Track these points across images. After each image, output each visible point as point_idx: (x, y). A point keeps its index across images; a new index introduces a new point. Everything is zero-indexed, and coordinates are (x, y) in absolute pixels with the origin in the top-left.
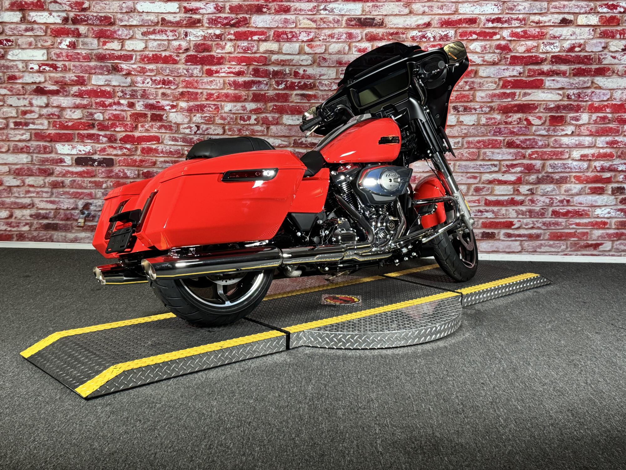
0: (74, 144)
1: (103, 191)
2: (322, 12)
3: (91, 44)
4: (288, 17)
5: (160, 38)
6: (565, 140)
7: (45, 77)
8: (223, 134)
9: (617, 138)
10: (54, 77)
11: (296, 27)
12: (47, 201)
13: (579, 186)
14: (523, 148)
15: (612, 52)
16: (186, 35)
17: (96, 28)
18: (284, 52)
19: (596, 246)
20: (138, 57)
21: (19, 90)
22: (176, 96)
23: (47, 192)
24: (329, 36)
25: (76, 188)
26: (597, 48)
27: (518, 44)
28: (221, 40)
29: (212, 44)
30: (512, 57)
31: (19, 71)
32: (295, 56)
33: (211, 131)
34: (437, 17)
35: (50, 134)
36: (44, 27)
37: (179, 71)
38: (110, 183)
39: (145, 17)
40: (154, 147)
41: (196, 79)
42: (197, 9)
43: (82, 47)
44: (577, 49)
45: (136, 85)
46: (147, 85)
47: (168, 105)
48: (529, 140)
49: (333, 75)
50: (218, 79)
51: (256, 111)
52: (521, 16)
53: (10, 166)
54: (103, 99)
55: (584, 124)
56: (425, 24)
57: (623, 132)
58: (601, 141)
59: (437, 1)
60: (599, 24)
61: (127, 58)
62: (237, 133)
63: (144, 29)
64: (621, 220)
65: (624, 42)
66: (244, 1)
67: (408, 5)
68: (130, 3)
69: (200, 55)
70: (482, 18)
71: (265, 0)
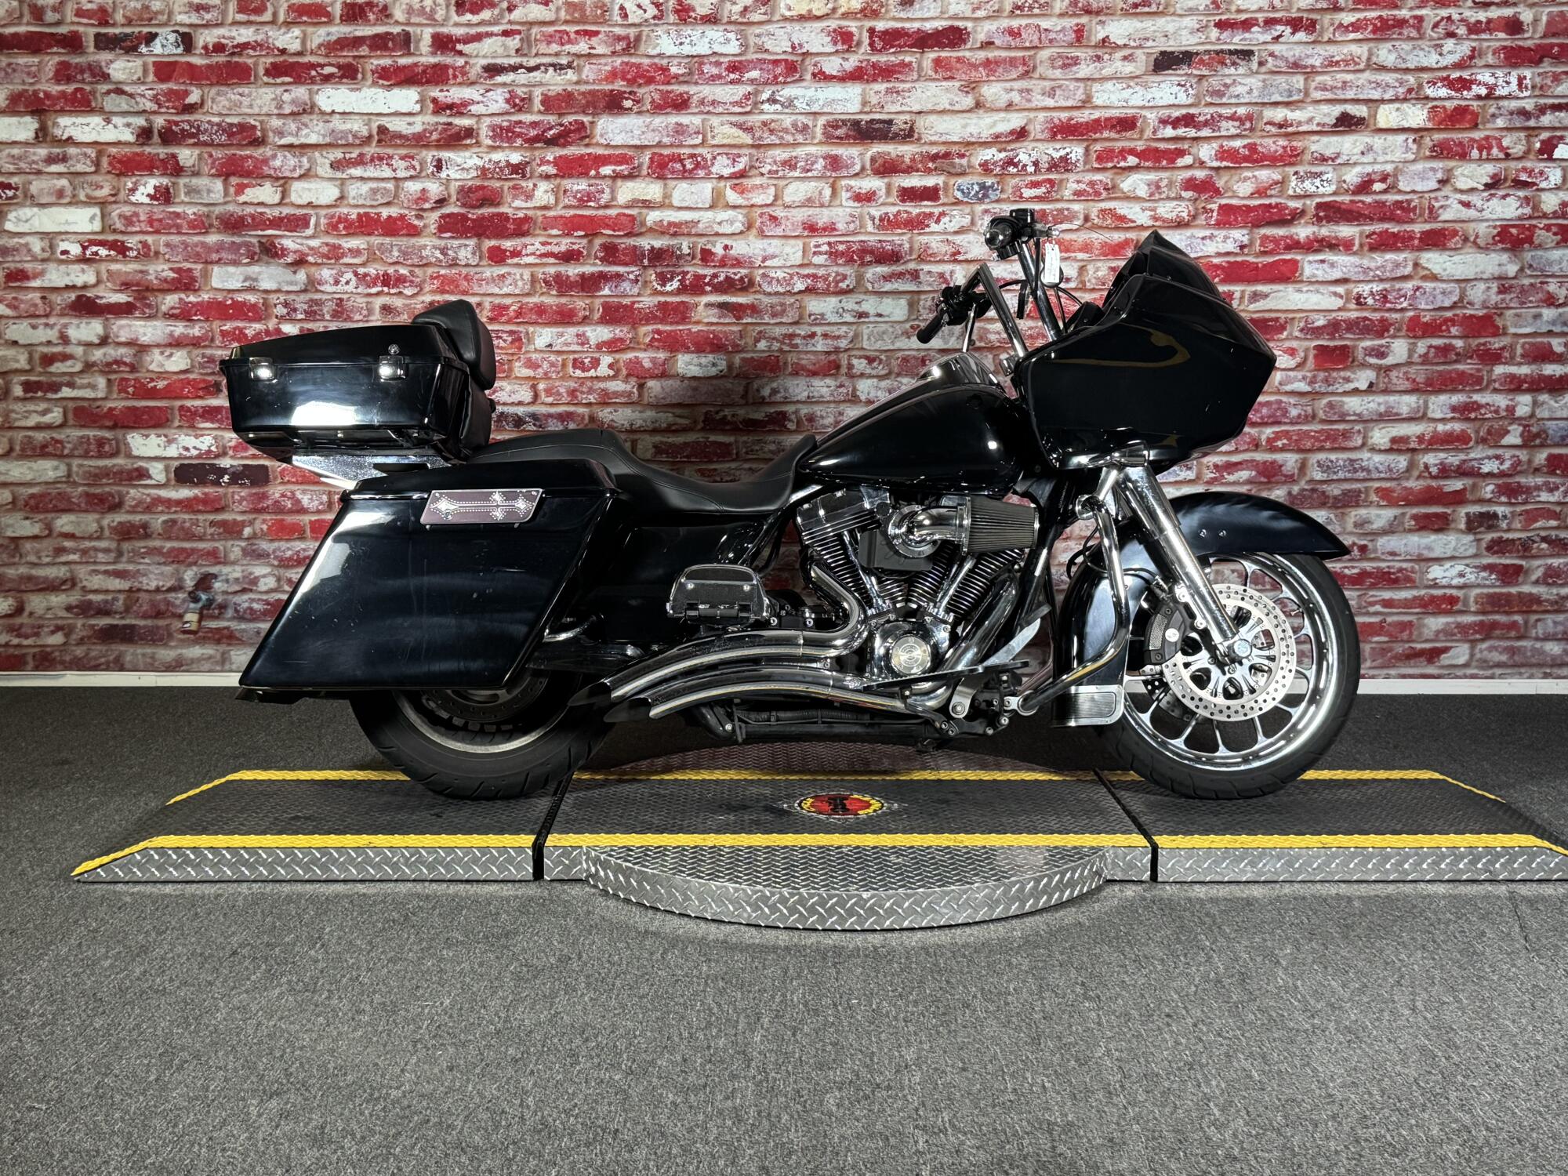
0: (171, 432)
1: (243, 544)
2: (766, 107)
3: (209, 191)
4: (684, 119)
5: (377, 174)
6: (1353, 404)
7: (98, 274)
8: (534, 402)
9: (1476, 397)
10: (119, 272)
11: (704, 141)
12: (106, 572)
13: (1388, 514)
15: (1462, 192)
16: (439, 166)
17: (218, 153)
18: (676, 203)
19: (1433, 655)
20: (323, 221)
21: (35, 305)
22: (415, 311)
23: (106, 551)
24: (785, 163)
25: (177, 539)
26: (1425, 183)
27: (1236, 178)
28: (524, 176)
29: (502, 188)
30: (1221, 207)
31: (35, 259)
32: (702, 213)
33: (501, 396)
34: (1042, 116)
35: (111, 409)
36: (92, 152)
37: (424, 253)
38: (261, 525)
39: (337, 124)
41: (464, 271)
42: (465, 104)
43: (187, 200)
44: (1378, 186)
45: (322, 288)
46: (346, 288)
48: (1268, 404)
49: (797, 258)
50: (517, 271)
51: (613, 346)
52: (1241, 111)
53: (16, 489)
54: (240, 324)
55: (1397, 365)
56: (1012, 132)
57: (1490, 381)
58: (1440, 404)
59: (1042, 78)
60: (1430, 125)
61: (296, 223)
62: (566, 399)
63: (338, 154)
64: (1491, 590)
65: (1490, 169)
66: (578, 83)
67: (970, 87)
68: (301, 92)
69: (474, 214)
70: (1149, 115)
71: (628, 81)
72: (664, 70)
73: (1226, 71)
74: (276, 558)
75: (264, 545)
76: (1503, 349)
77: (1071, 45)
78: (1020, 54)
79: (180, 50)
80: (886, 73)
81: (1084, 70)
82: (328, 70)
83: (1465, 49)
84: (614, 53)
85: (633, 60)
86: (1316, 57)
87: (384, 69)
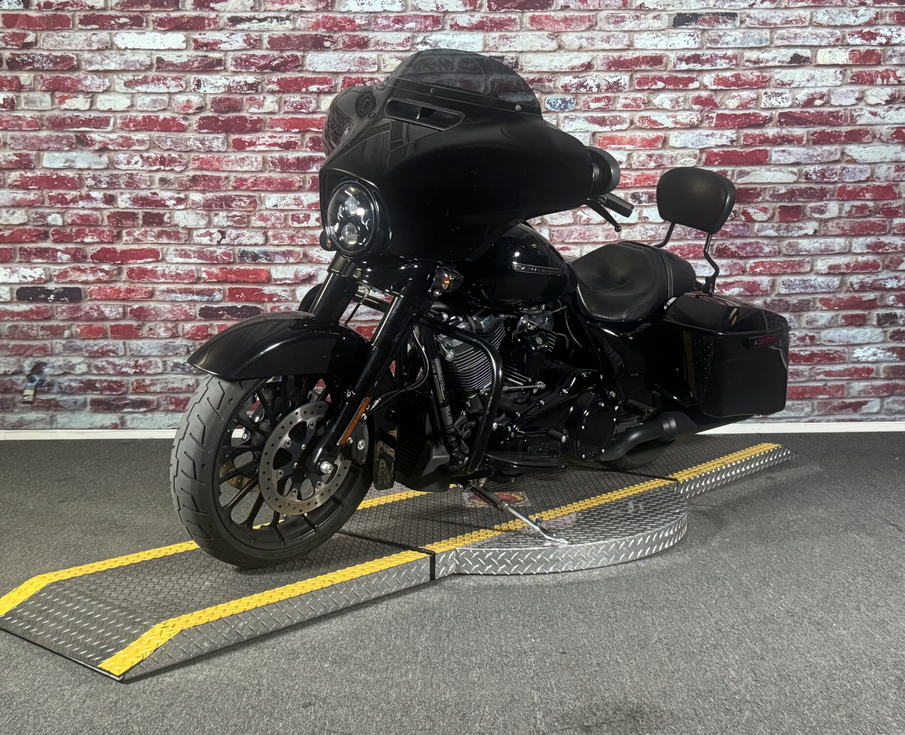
0: (15, 266)
1: (64, 342)
2: (420, 47)
3: (41, 102)
4: (366, 55)
5: (156, 90)
6: (804, 244)
8: (264, 244)
9: (882, 239)
11: (379, 69)
13: (828, 315)
14: (742, 258)
15: (871, 105)
16: (199, 84)
17: (47, 76)
19: (857, 406)
20: (119, 121)
22: (184, 183)
25: (19, 339)
26: (848, 100)
27: (727, 96)
28: (257, 91)
29: (242, 99)
30: (718, 115)
33: (244, 240)
34: (601, 55)
37: (189, 143)
38: (76, 328)
39: (129, 56)
40: (149, 267)
41: (217, 155)
42: (216, 43)
43: (26, 108)
44: (818, 102)
45: (117, 166)
46: (136, 166)
47: (171, 199)
48: (750, 244)
50: (253, 155)
52: (730, 53)
54: (62, 192)
55: (832, 219)
56: (582, 65)
57: (891, 228)
58: (859, 244)
59: (600, 30)
60: (850, 62)
61: (101, 123)
62: (287, 242)
63: (129, 77)
64: (894, 364)
65: (889, 91)
66: (293, 30)
67: (555, 35)
68: (104, 35)
69: (223, 117)
70: (670, 55)
71: (327, 29)
72: (352, 21)
73: (720, 27)
74: (87, 351)
75: (79, 343)
76: (899, 207)
77: (619, 9)
78: (586, 14)
79: (21, 7)
80: (499, 25)
81: (628, 25)
82: (123, 20)
83: (871, 13)
84: (317, 10)
85: (331, 15)
86: (777, 18)
87: (161, 19)
